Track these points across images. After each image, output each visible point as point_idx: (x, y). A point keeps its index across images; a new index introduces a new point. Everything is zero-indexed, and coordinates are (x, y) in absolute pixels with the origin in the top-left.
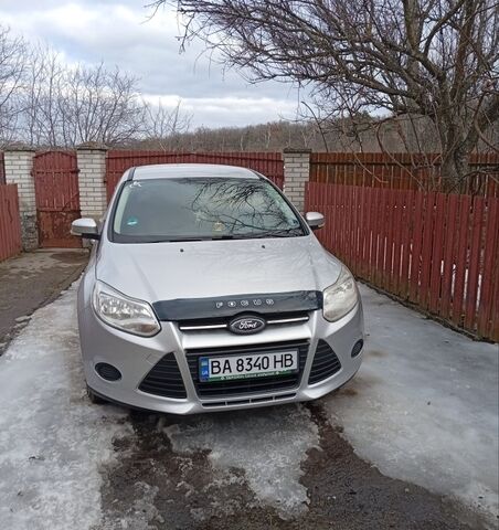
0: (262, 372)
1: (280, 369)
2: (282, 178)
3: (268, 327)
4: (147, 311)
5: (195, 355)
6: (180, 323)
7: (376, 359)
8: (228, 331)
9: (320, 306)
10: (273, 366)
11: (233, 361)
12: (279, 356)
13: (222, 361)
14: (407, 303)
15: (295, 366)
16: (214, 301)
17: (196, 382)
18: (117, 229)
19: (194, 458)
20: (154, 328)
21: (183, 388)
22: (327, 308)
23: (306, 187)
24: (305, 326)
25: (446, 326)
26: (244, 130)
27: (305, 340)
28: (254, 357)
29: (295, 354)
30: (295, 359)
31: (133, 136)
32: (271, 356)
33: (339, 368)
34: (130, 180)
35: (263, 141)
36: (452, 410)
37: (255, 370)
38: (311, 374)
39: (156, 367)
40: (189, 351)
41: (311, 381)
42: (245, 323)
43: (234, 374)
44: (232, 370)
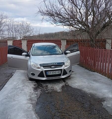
0: (55, 74)
1: (58, 73)
2: (61, 44)
3: (56, 67)
4: (39, 65)
5: (46, 71)
6: (43, 67)
7: (75, 74)
8: (50, 68)
9: (64, 64)
10: (57, 73)
11: (51, 72)
12: (58, 71)
13: (50, 72)
14: (82, 67)
15: (60, 73)
16: (48, 64)
17: (46, 75)
18: (33, 54)
19: (46, 86)
20: (40, 68)
21: (44, 76)
22: (65, 65)
23: (66, 46)
24: (62, 67)
25: (88, 70)
26: (54, 33)
27: (62, 69)
28: (54, 72)
29: (60, 71)
30: (60, 72)
31: (30, 35)
32: (57, 71)
33: (67, 74)
34: (34, 46)
35: (59, 35)
36: (85, 80)
37: (54, 73)
38: (63, 74)
39: (40, 73)
40: (45, 71)
41: (63, 75)
42: (53, 67)
43: (51, 74)
44: (51, 73)
